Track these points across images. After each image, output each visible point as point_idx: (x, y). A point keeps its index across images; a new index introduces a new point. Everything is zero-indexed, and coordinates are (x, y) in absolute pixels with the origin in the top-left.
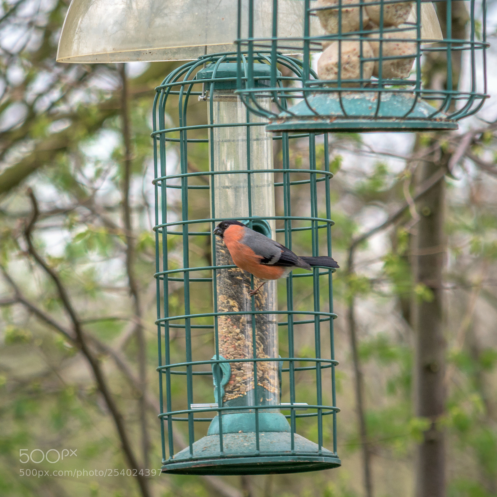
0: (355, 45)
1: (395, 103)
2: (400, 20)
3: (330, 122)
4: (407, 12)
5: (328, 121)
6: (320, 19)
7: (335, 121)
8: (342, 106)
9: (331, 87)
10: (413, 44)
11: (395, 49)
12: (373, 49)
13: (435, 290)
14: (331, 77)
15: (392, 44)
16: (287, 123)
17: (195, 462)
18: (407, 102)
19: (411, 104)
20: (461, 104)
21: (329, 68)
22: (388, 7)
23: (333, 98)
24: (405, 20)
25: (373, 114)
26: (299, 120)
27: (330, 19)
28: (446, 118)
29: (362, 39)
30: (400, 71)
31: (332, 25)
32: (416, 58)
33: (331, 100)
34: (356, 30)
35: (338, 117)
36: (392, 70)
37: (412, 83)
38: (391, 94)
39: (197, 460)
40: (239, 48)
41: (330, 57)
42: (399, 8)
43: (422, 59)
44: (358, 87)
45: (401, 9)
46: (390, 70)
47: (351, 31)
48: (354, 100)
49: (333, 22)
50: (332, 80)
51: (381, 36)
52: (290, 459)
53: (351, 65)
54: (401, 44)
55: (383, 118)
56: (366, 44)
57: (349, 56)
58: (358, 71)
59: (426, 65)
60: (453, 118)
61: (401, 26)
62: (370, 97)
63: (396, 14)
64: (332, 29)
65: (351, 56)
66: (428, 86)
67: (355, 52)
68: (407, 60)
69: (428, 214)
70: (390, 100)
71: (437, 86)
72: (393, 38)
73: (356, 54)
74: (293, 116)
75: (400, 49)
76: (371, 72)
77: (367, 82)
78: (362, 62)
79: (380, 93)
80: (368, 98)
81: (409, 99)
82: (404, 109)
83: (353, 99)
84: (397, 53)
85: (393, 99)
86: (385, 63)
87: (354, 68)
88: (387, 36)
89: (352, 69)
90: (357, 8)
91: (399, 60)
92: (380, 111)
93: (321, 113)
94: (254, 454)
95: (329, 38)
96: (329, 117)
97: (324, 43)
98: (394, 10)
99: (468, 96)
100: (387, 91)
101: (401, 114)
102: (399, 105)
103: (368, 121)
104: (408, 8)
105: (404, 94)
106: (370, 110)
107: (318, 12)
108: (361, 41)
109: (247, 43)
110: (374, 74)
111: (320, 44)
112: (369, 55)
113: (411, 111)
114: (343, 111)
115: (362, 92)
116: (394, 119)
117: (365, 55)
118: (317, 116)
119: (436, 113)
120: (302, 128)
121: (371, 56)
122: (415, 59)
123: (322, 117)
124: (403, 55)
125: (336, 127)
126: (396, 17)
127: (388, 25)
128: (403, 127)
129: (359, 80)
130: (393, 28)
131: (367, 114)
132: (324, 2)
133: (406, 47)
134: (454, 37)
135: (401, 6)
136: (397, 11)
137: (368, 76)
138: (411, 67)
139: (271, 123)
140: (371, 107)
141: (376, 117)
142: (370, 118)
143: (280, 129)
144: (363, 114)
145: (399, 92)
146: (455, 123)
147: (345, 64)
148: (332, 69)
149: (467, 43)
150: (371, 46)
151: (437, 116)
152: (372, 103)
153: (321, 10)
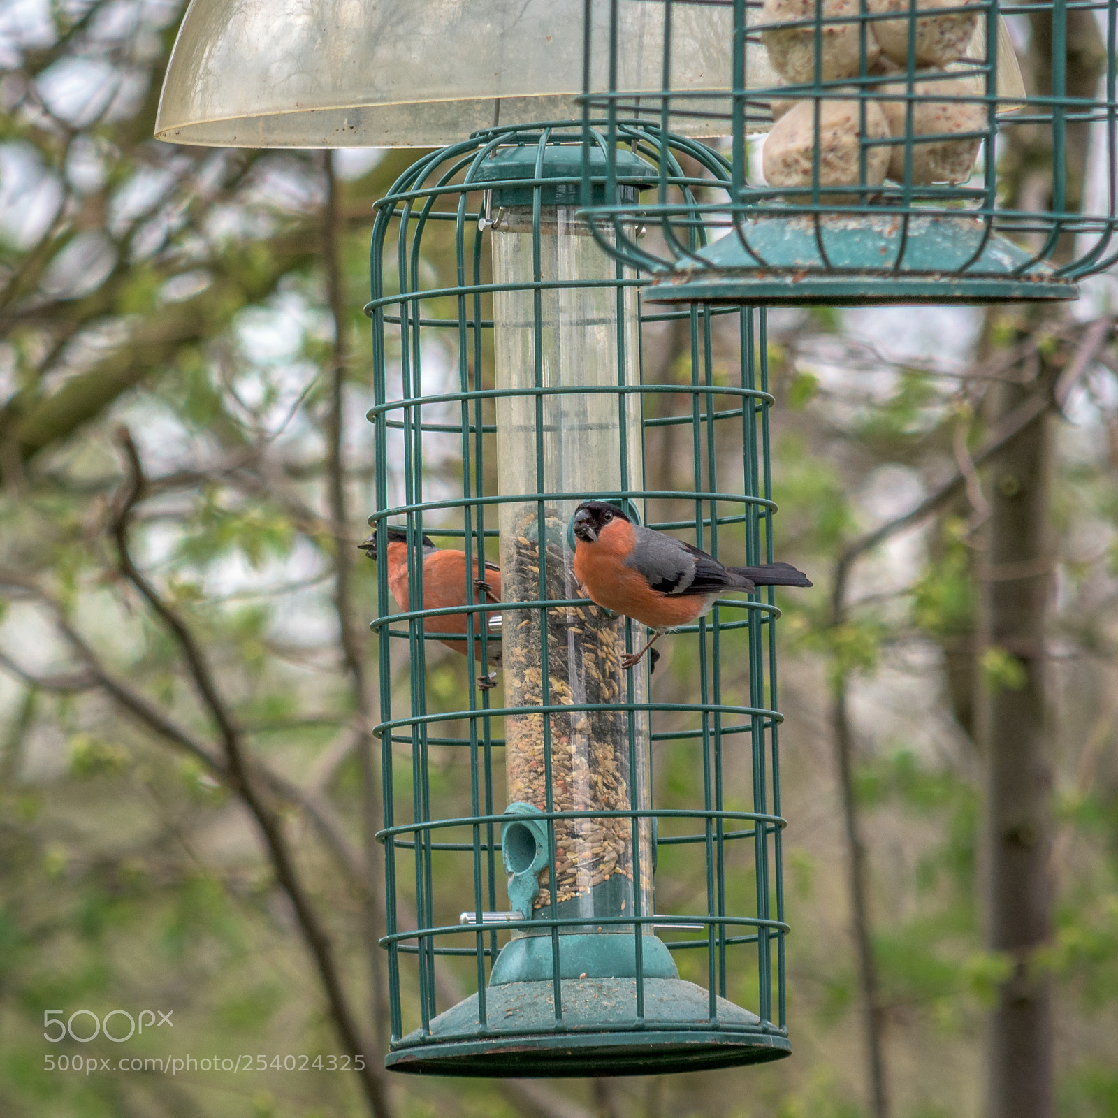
0: (849, 109)
1: (939, 240)
2: (949, 53)
3: (793, 281)
4: (966, 36)
5: (789, 280)
6: (770, 50)
7: (805, 280)
8: (820, 247)
9: (793, 203)
10: (977, 107)
11: (938, 118)
12: (887, 117)
13: (1027, 661)
14: (794, 181)
15: (933, 108)
16: (694, 284)
17: (494, 1041)
18: (964, 238)
19: (975, 244)
20: (1088, 242)
21: (789, 160)
22: (924, 25)
23: (797, 228)
24: (960, 52)
25: (889, 264)
26: (722, 277)
27: (791, 50)
28: (1052, 275)
29: (866, 94)
30: (948, 167)
31: (797, 64)
32: (983, 139)
33: (793, 231)
34: (850, 76)
35: (811, 271)
36: (932, 165)
37: (974, 195)
38: (929, 219)
39: (497, 1036)
40: (586, 114)
41: (792, 136)
42: (947, 25)
43: (999, 142)
44: (854, 203)
45: (952, 28)
46: (927, 164)
47: (838, 76)
48: (846, 233)
49: (800, 58)
50: (796, 186)
51: (910, 89)
52: (709, 1039)
53: (840, 154)
54: (952, 108)
55: (912, 273)
56: (873, 107)
57: (835, 134)
58: (854, 168)
59: (1006, 158)
60: (1066, 275)
61: (953, 67)
62: (882, 226)
63: (941, 39)
64: (798, 72)
65: (840, 133)
66: (1012, 203)
67: (848, 125)
68: (966, 144)
69: (1013, 492)
70: (928, 232)
71: (1032, 203)
72: (934, 93)
73: (851, 129)
74: (709, 268)
75: (949, 118)
76: (884, 170)
77: (873, 192)
78: (864, 148)
79: (906, 217)
80: (877, 228)
81: (969, 232)
82: (959, 253)
83: (844, 230)
84: (943, 128)
85: (932, 230)
86: (918, 148)
87: (847, 161)
88: (920, 88)
89: (841, 164)
90: (855, 27)
91: (947, 143)
92: (905, 258)
93: (774, 261)
94: (632, 1025)
95: (791, 93)
96: (791, 270)
97: (775, 103)
98: (936, 31)
99: (1103, 226)
100: (919, 214)
101: (953, 266)
102: (948, 244)
103: (879, 280)
104: (967, 27)
105: (957, 220)
106: (883, 254)
107: (766, 33)
108: (863, 101)
109: (606, 102)
110: (891, 174)
111: (767, 106)
112: (880, 130)
113: (976, 258)
114: (824, 257)
115: (863, 214)
116: (937, 277)
117: (871, 130)
118: (764, 268)
119: (1032, 263)
120: (730, 295)
121: (884, 134)
122: (981, 142)
123: (774, 271)
124: (957, 131)
125: (807, 293)
126: (940, 46)
127: (925, 64)
128: (958, 293)
129: (857, 187)
130: (933, 71)
131: (876, 265)
132: (779, 12)
133: (962, 114)
134: (1071, 92)
135: (951, 20)
136: (942, 33)
137: (876, 180)
138: (973, 160)
139: (658, 282)
140: (884, 250)
141: (897, 272)
142: (882, 273)
143: (679, 296)
144: (868, 265)
145: (945, 215)
146: (1073, 286)
147: (827, 152)
148: (797, 161)
149: (1101, 105)
150: (883, 110)
151: (1032, 271)
152: (887, 240)
153: (772, 29)
